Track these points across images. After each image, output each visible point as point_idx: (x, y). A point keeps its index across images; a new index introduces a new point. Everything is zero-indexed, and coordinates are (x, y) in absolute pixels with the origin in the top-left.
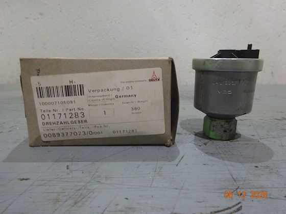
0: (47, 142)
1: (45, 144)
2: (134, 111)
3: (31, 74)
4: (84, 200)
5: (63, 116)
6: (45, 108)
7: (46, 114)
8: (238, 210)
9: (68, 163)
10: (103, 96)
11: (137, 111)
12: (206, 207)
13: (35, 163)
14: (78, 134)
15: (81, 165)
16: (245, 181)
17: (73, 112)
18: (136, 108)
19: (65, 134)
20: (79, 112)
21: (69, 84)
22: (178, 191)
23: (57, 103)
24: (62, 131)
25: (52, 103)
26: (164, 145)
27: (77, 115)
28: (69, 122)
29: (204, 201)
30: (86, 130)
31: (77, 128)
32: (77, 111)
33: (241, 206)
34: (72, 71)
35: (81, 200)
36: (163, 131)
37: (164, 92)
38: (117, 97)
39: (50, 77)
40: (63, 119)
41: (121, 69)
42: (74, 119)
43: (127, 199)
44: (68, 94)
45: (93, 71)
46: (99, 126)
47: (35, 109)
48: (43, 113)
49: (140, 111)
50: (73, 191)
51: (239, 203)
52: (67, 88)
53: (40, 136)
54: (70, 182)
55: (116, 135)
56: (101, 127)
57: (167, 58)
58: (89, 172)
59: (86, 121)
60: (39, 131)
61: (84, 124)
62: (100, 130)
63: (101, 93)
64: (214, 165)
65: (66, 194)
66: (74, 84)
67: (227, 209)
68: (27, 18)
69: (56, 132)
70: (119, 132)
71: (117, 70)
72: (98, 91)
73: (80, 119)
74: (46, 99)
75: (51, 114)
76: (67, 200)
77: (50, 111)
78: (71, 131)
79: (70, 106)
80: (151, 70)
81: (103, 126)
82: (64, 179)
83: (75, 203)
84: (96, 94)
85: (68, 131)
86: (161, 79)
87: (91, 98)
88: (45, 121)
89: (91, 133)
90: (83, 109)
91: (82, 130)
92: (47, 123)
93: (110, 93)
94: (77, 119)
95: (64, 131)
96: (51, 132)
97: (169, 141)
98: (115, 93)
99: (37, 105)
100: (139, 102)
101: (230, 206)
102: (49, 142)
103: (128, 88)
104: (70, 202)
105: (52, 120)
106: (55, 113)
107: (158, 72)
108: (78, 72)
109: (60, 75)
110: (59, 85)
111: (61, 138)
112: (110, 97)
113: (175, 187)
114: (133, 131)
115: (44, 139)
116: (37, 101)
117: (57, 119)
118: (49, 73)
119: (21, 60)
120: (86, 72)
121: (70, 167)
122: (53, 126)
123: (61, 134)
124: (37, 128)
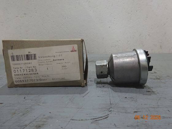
0: (17, 85)
1: (16, 86)
2: (63, 68)
3: (8, 49)
4: (28, 113)
5: (25, 71)
6: (16, 66)
7: (16, 70)
8: (106, 118)
9: (25, 96)
10: (46, 60)
11: (65, 68)
12: (90, 116)
13: (8, 96)
14: (34, 80)
15: (32, 96)
16: (116, 104)
17: (31, 69)
18: (64, 66)
19: (27, 81)
20: (34, 68)
21: (28, 54)
22: (79, 109)
23: (22, 64)
24: (25, 79)
25: (19, 64)
26: (80, 86)
27: (32, 70)
28: (29, 74)
29: (90, 114)
30: (38, 78)
31: (33, 77)
32: (33, 68)
33: (108, 116)
34: (30, 47)
35: (26, 113)
36: (79, 79)
37: (79, 58)
38: (54, 60)
39: (18, 50)
40: (25, 72)
41: (56, 46)
42: (31, 72)
43: (50, 113)
44: (28, 59)
45: (41, 47)
46: (45, 76)
47: (10, 67)
48: (15, 69)
49: (66, 68)
50: (24, 109)
51: (108, 115)
52: (27, 55)
53: (13, 82)
54: (24, 105)
55: (54, 81)
56: (46, 76)
57: (80, 39)
58: (35, 100)
59: (37, 73)
60: (12, 79)
61: (37, 75)
62: (45, 78)
63: (45, 58)
64: (103, 97)
65: (20, 110)
66: (31, 54)
67: (100, 118)
68: (17, 17)
69: (22, 79)
70: (56, 79)
71: (54, 46)
72: (44, 57)
73: (34, 72)
74: (16, 62)
75: (19, 70)
76: (19, 113)
77: (18, 68)
78: (30, 79)
79: (29, 65)
80: (72, 46)
81: (47, 76)
82: (21, 103)
83: (23, 115)
84: (42, 59)
85: (29, 79)
86: (77, 50)
87: (40, 61)
88: (16, 74)
89: (40, 80)
90: (36, 67)
91: (35, 78)
92: (17, 75)
93: (50, 58)
94: (33, 73)
95: (26, 79)
96: (19, 80)
97: (83, 84)
98: (52, 58)
99: (12, 65)
100: (65, 63)
101: (102, 116)
102: (18, 85)
103: (59, 55)
104: (21, 114)
105: (20, 73)
106: (21, 69)
107: (76, 47)
108: (33, 47)
109: (23, 49)
110: (23, 54)
111: (24, 83)
112: (50, 60)
113: (78, 107)
114: (63, 78)
115: (16, 83)
116: (12, 63)
117: (22, 73)
118: (18, 48)
119: (3, 41)
120: (37, 47)
121: (26, 98)
122: (20, 76)
123: (25, 81)
124: (12, 77)
